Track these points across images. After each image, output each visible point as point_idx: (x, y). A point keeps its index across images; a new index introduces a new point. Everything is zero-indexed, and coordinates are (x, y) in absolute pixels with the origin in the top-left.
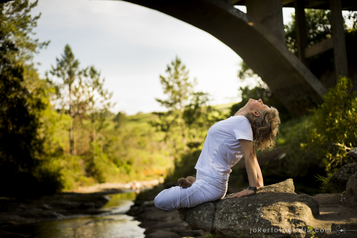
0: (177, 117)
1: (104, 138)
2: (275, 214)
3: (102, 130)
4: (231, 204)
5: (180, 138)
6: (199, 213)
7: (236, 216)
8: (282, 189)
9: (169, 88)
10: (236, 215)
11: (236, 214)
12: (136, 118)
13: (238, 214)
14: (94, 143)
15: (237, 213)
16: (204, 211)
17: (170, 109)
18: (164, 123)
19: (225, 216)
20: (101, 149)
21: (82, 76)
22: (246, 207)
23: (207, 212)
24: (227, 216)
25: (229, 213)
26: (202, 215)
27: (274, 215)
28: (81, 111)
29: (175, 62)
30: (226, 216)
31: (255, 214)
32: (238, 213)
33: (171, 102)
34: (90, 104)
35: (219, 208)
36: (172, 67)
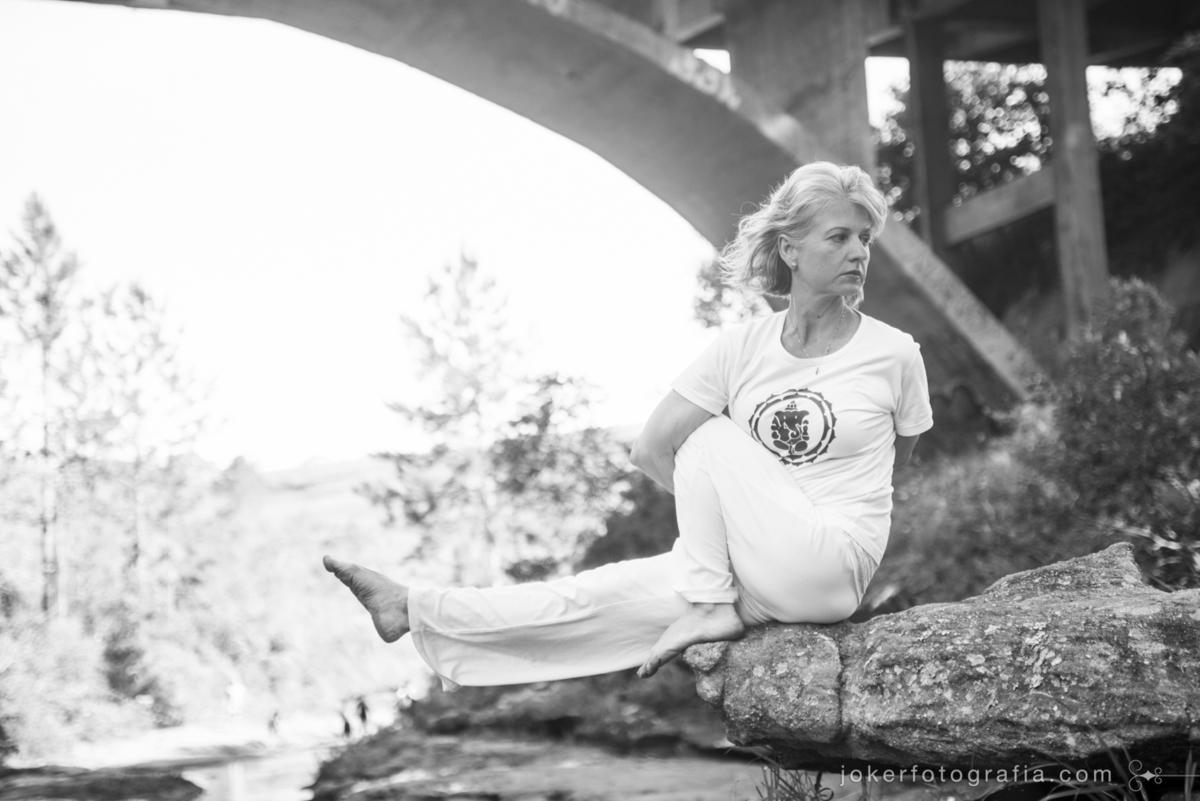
0: (462, 468)
1: (178, 553)
2: (1109, 654)
3: (172, 521)
4: (913, 630)
5: (477, 547)
6: (778, 673)
7: (940, 672)
8: (1104, 578)
9: (434, 358)
10: (941, 668)
11: (938, 663)
12: (297, 480)
13: (949, 662)
14: (142, 572)
15: (944, 658)
16: (801, 662)
17: (439, 438)
18: (418, 493)
19: (891, 677)
20: (168, 596)
21: (96, 313)
22: (975, 637)
23: (812, 666)
24: (902, 674)
25: (907, 662)
26: (794, 679)
27: (1105, 656)
28: (89, 450)
29: (457, 266)
30: (895, 674)
31: (1019, 659)
32: (947, 659)
33: (438, 410)
34: (129, 421)
35: (857, 652)
36: (447, 283)
